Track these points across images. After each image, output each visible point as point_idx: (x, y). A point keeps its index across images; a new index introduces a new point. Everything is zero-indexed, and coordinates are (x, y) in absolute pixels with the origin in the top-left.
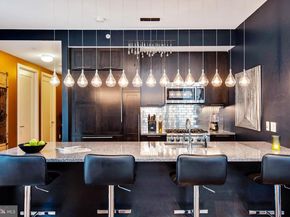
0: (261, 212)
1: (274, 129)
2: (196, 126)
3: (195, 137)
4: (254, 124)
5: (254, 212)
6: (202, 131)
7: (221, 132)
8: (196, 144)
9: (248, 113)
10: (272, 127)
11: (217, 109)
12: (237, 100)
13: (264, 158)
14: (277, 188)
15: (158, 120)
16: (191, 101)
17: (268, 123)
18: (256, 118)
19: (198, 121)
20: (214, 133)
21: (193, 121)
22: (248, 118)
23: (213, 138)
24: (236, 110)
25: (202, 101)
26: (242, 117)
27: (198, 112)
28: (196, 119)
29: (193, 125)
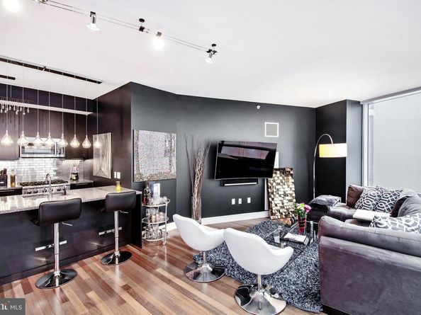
0: (108, 232)
1: (119, 177)
2: (56, 178)
3: (55, 188)
4: (106, 174)
5: (103, 233)
6: (63, 182)
7: (81, 180)
8: (55, 194)
9: (102, 165)
10: (118, 175)
11: (77, 162)
12: (94, 156)
13: (107, 196)
14: (116, 214)
15: (9, 174)
16: (50, 156)
17: (115, 173)
18: (107, 169)
19: (58, 173)
20: (75, 182)
21: (52, 173)
22: (103, 170)
23: (73, 187)
24: (94, 163)
25: (62, 156)
26: (98, 169)
27: (58, 165)
28: (55, 171)
29: (53, 177)
